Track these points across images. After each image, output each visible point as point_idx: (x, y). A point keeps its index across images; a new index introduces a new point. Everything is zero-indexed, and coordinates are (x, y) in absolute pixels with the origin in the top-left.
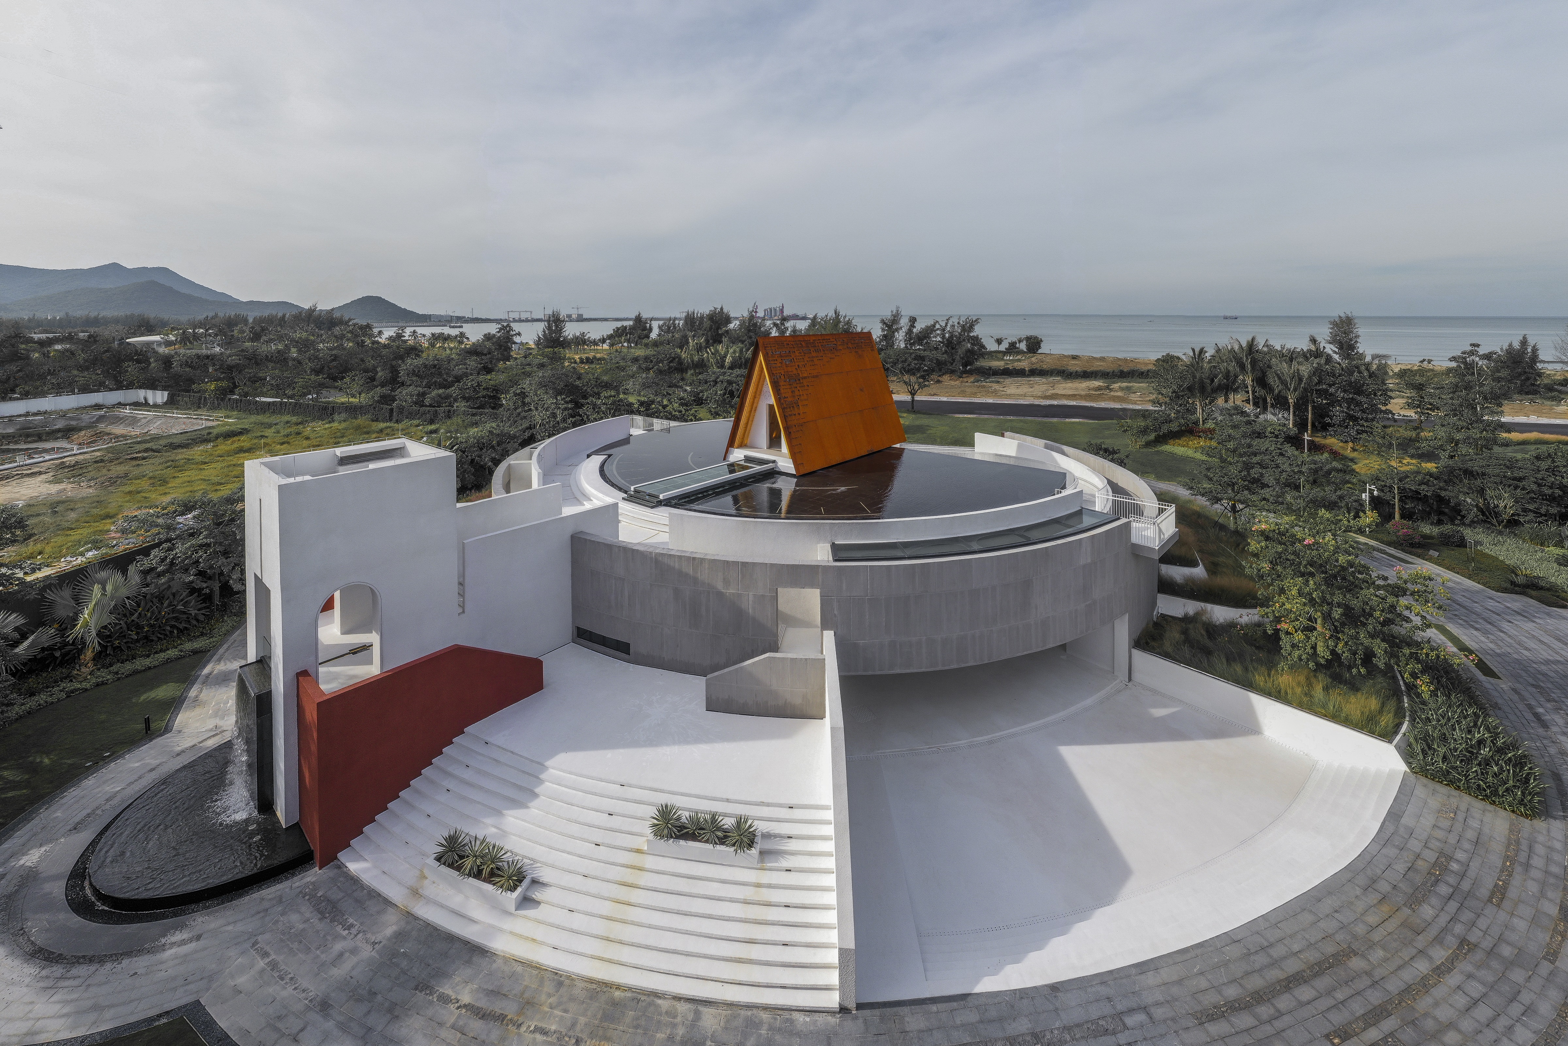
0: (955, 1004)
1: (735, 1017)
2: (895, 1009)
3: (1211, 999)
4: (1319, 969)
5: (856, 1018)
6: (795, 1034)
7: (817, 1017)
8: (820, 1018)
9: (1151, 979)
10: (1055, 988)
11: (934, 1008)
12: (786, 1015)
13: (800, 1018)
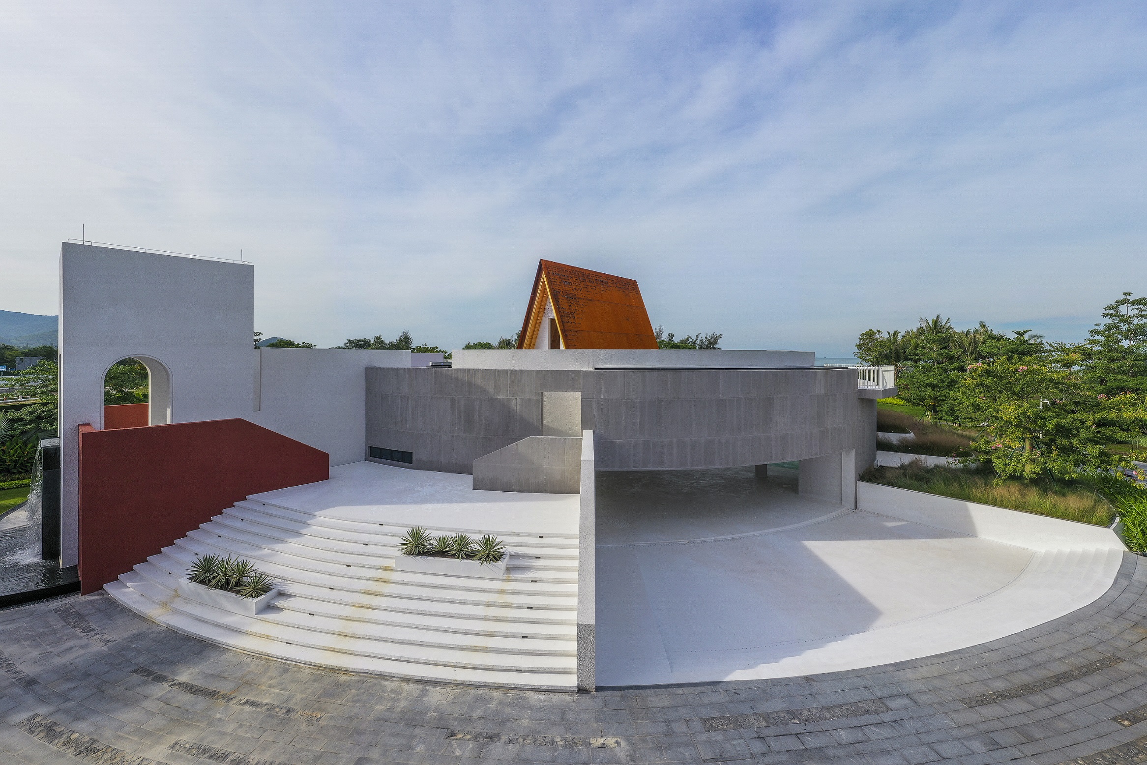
0: (702, 689)
1: (463, 695)
2: (637, 691)
3: (977, 690)
4: (1087, 670)
5: (595, 697)
6: (528, 707)
7: (552, 695)
8: (556, 698)
9: (909, 674)
10: (809, 679)
11: (680, 691)
12: (520, 693)
13: (534, 696)
